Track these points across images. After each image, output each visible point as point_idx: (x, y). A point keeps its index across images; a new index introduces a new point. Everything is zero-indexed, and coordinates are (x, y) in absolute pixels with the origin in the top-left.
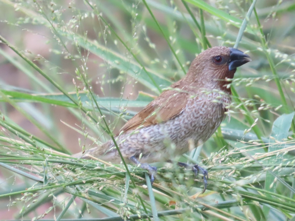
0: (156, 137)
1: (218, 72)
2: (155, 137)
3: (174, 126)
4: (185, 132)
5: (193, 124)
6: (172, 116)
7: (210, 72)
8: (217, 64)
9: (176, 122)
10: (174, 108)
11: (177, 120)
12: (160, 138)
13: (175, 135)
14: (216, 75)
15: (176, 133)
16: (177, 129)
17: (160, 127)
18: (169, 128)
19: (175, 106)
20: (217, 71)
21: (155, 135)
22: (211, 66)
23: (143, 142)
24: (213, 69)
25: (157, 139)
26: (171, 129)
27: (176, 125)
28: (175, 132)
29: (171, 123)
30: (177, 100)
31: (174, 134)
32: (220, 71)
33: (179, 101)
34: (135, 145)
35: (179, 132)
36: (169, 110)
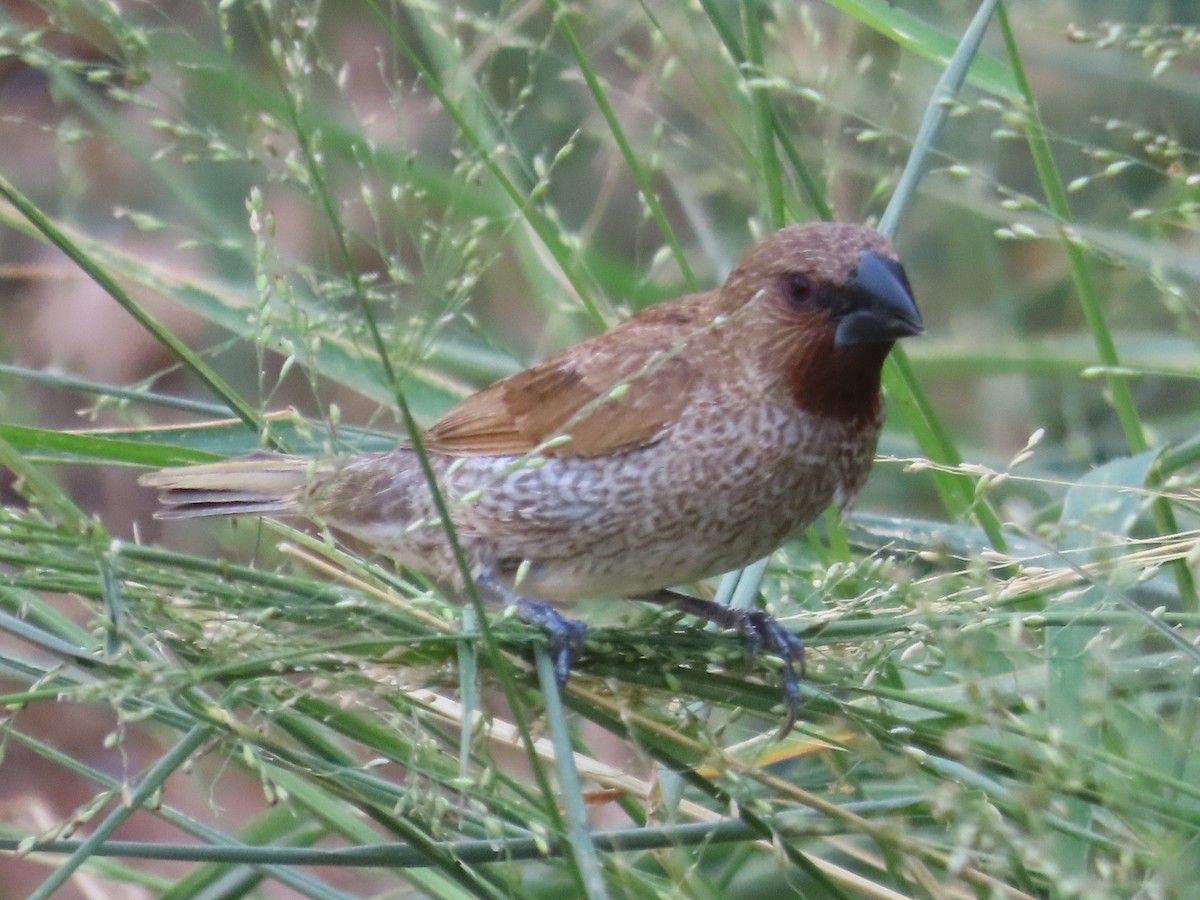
0: (546, 508)
1: (790, 337)
2: (540, 505)
3: (619, 481)
4: (657, 521)
5: (689, 504)
6: (619, 446)
7: (764, 324)
8: (791, 304)
9: (629, 470)
10: (635, 410)
11: (635, 462)
12: (557, 513)
13: (616, 520)
14: (780, 344)
15: (622, 514)
16: (627, 498)
17: (566, 469)
18: (600, 486)
19: (638, 403)
20: (787, 329)
21: (544, 498)
22: (773, 302)
23: (494, 509)
24: (772, 317)
25: (548, 514)
26: (606, 492)
27: (628, 480)
28: (620, 508)
29: (612, 466)
30: (652, 384)
31: (613, 515)
32: (795, 334)
33: (660, 389)
34: (465, 515)
35: (635, 512)
36: (611, 415)
